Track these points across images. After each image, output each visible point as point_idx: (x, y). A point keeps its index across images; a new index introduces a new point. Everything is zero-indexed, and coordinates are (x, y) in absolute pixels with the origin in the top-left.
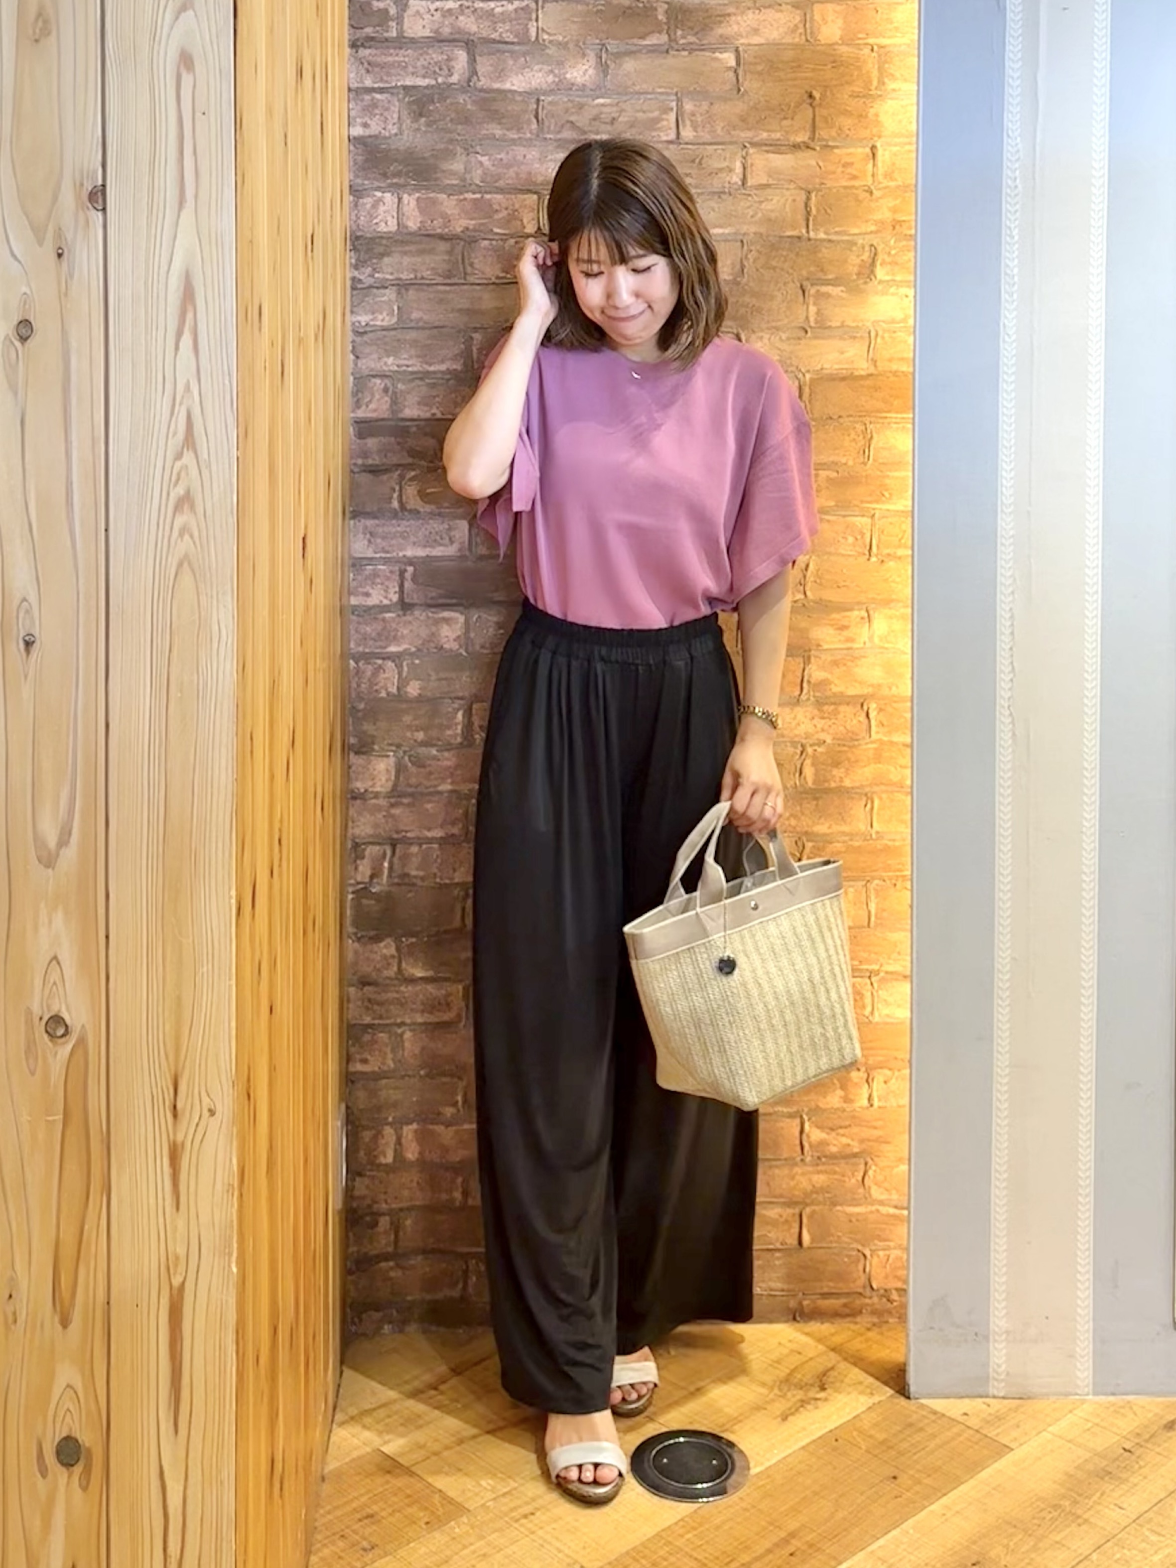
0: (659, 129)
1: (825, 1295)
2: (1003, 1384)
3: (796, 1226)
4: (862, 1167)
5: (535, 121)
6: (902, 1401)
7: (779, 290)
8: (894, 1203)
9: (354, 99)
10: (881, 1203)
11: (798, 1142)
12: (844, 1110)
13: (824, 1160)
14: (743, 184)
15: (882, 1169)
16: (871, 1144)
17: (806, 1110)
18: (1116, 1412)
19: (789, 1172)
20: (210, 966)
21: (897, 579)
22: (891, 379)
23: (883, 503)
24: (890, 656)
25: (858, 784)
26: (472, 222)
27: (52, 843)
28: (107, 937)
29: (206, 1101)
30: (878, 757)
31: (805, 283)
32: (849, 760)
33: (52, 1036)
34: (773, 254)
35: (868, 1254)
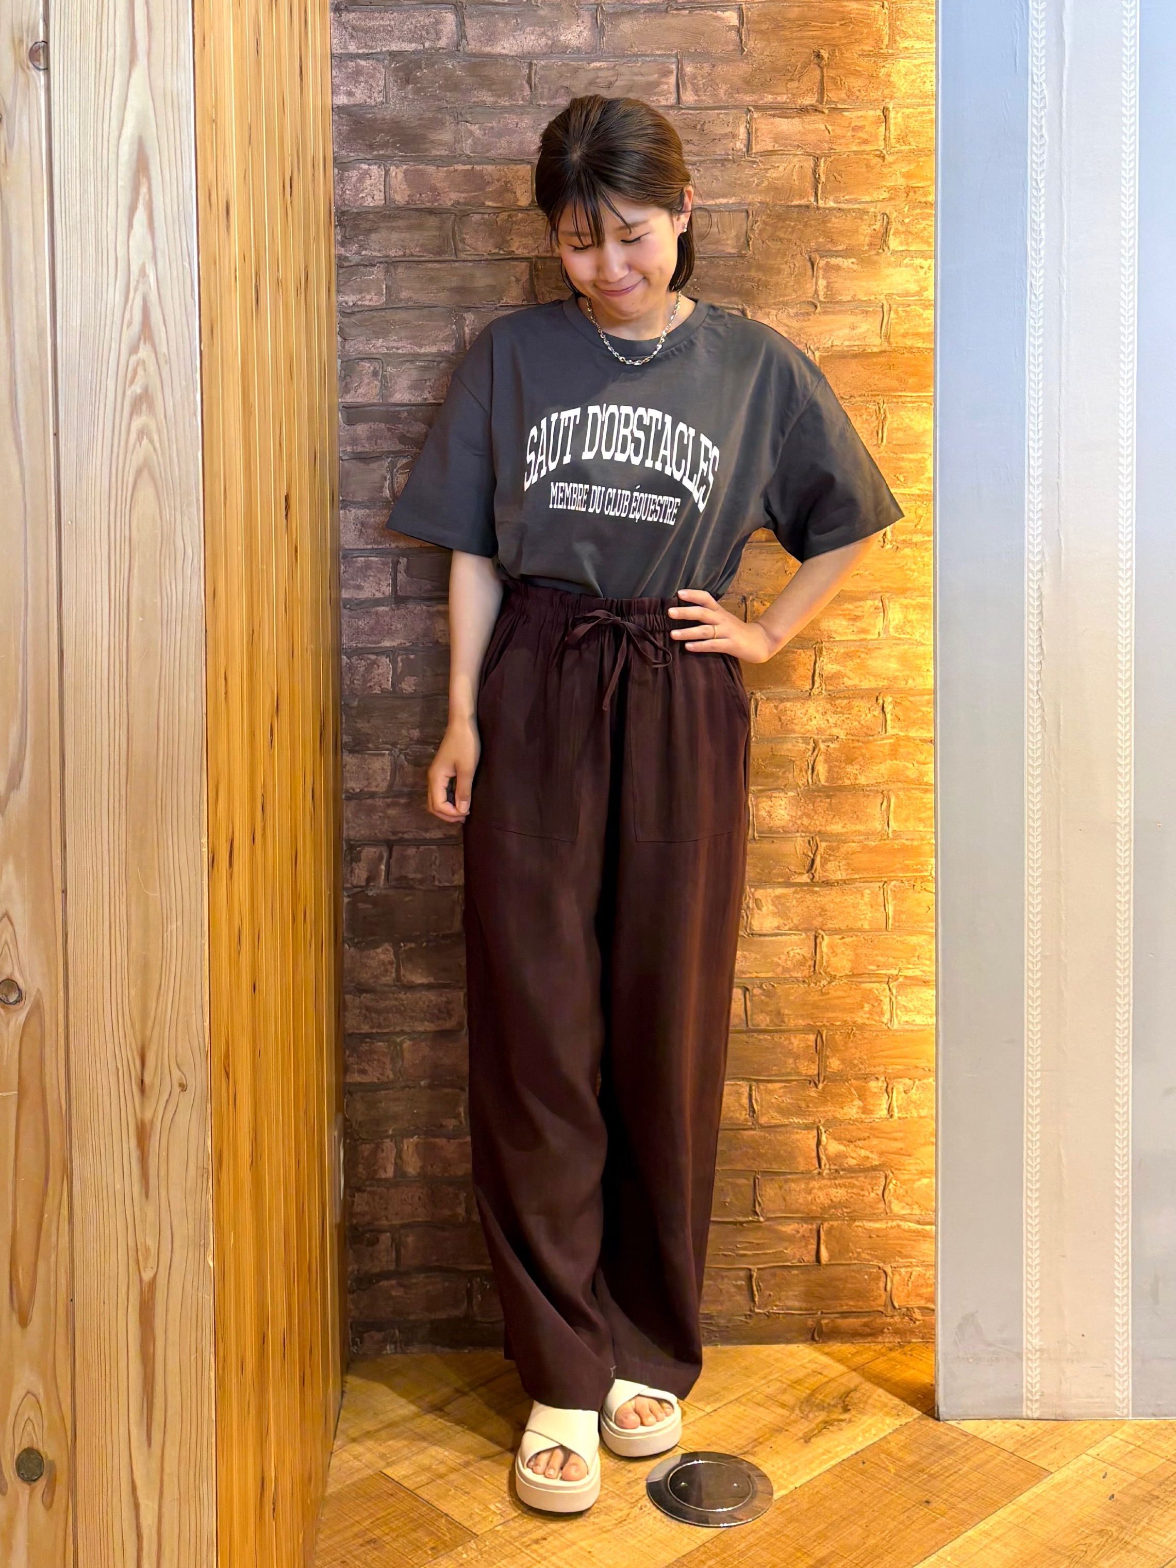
0: (661, 94)
1: (844, 1315)
2: (1037, 1405)
3: (814, 1242)
4: (882, 1180)
5: (527, 86)
6: (931, 1423)
7: (786, 262)
8: (917, 1218)
9: (339, 66)
10: (903, 1218)
11: (814, 1154)
12: (862, 1122)
13: (841, 1173)
14: (748, 151)
15: (903, 1183)
16: (894, 1156)
17: (822, 1121)
18: (1157, 1434)
19: (803, 1186)
20: (179, 922)
21: (913, 567)
22: (906, 355)
23: (898, 486)
24: (907, 647)
25: (873, 782)
26: (462, 195)
27: (2, 787)
28: (64, 892)
29: (176, 1074)
30: (894, 754)
31: (813, 255)
32: (863, 756)
33: (4, 1003)
34: (780, 225)
35: (889, 1271)
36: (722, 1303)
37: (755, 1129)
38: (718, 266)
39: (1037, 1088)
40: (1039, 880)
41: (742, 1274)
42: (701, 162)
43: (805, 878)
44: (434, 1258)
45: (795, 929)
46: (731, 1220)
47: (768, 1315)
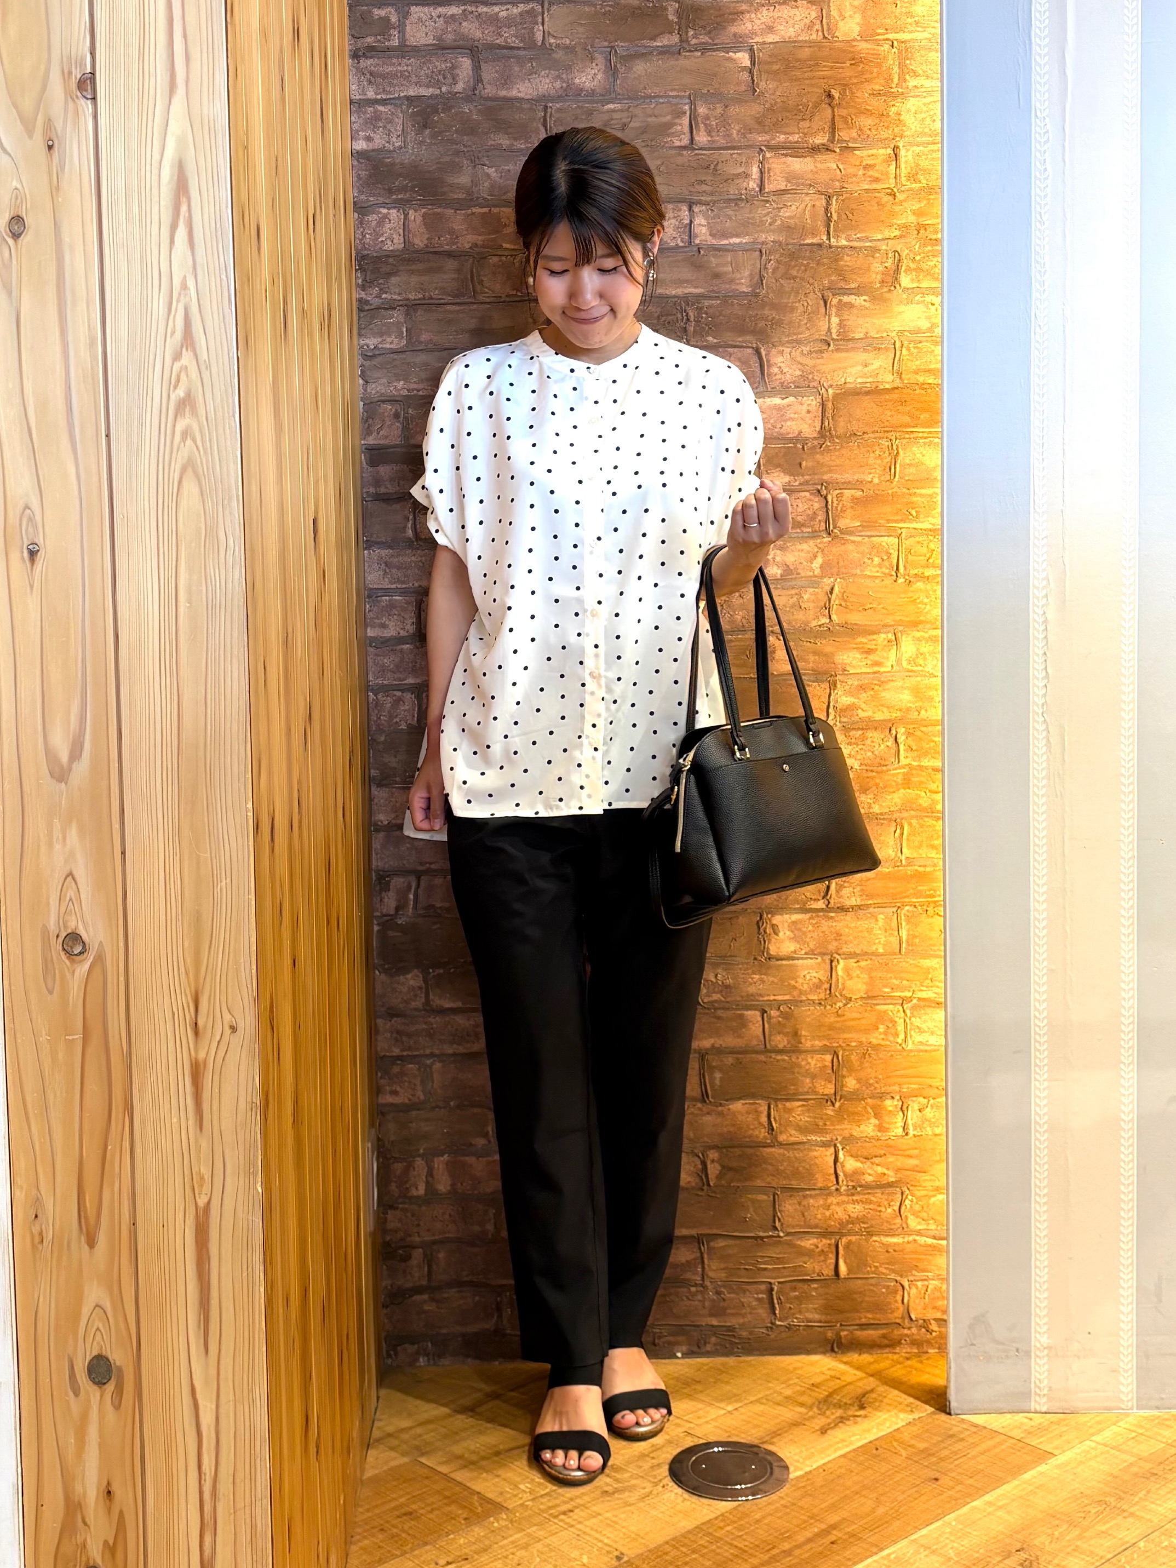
0: (672, 134)
1: (863, 1326)
2: (1045, 1399)
3: (832, 1257)
4: (899, 1196)
6: (943, 1417)
7: (800, 301)
8: (932, 1233)
9: (356, 112)
10: (919, 1233)
11: (832, 1171)
12: (879, 1139)
13: (859, 1189)
14: (760, 190)
15: (919, 1199)
16: (910, 1172)
17: (840, 1139)
18: (1161, 1423)
19: (821, 1202)
20: (229, 880)
21: (926, 600)
22: (917, 392)
23: (910, 521)
24: (919, 679)
25: (887, 810)
26: (480, 238)
27: (64, 757)
28: (123, 853)
29: (227, 1017)
30: (907, 782)
31: (827, 293)
32: (877, 785)
33: (69, 954)
34: (793, 263)
35: (906, 1284)
36: (744, 1316)
37: (773, 1146)
38: (732, 305)
39: (1045, 1098)
40: (1045, 896)
41: (763, 1287)
42: (715, 202)
43: (821, 904)
44: (465, 1273)
45: (811, 953)
46: (752, 1235)
47: (789, 1328)
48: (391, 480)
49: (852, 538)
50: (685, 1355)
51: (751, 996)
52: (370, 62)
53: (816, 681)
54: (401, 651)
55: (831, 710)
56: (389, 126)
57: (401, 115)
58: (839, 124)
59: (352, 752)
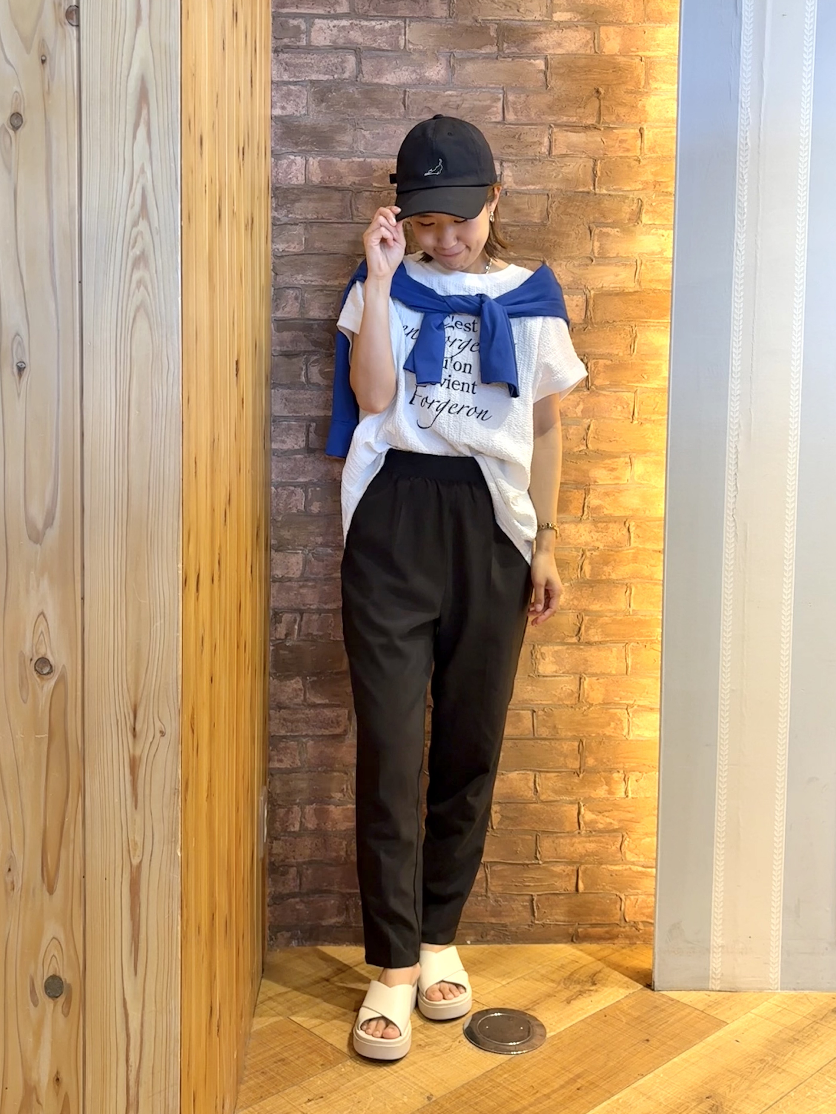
0: (492, 114)
1: (593, 925)
2: (719, 982)
3: (574, 878)
4: (620, 839)
5: (402, 106)
6: (649, 992)
7: (573, 230)
8: (644, 864)
9: (275, 89)
10: (633, 863)
11: (576, 820)
12: (608, 800)
13: (594, 833)
14: (549, 154)
15: (634, 840)
16: (628, 823)
17: (582, 799)
18: (797, 1001)
19: (568, 841)
20: (162, 621)
21: (652, 436)
22: (651, 294)
23: (643, 382)
24: (645, 489)
25: (621, 577)
26: (357, 178)
27: (40, 525)
28: (83, 599)
29: (158, 724)
30: (635, 559)
31: (591, 225)
32: (615, 560)
33: (40, 673)
34: (570, 204)
35: (623, 897)
36: (513, 917)
37: (537, 803)
38: (528, 231)
39: (726, 777)
40: (731, 639)
41: (527, 898)
42: (518, 160)
43: (574, 640)
44: (325, 884)
45: (567, 673)
46: (521, 862)
47: (543, 925)
48: (292, 342)
49: (604, 392)
50: (473, 943)
51: (525, 701)
52: (286, 55)
53: (576, 488)
54: (295, 459)
55: (586, 509)
56: (297, 100)
57: (306, 93)
58: (604, 111)
59: (258, 527)
